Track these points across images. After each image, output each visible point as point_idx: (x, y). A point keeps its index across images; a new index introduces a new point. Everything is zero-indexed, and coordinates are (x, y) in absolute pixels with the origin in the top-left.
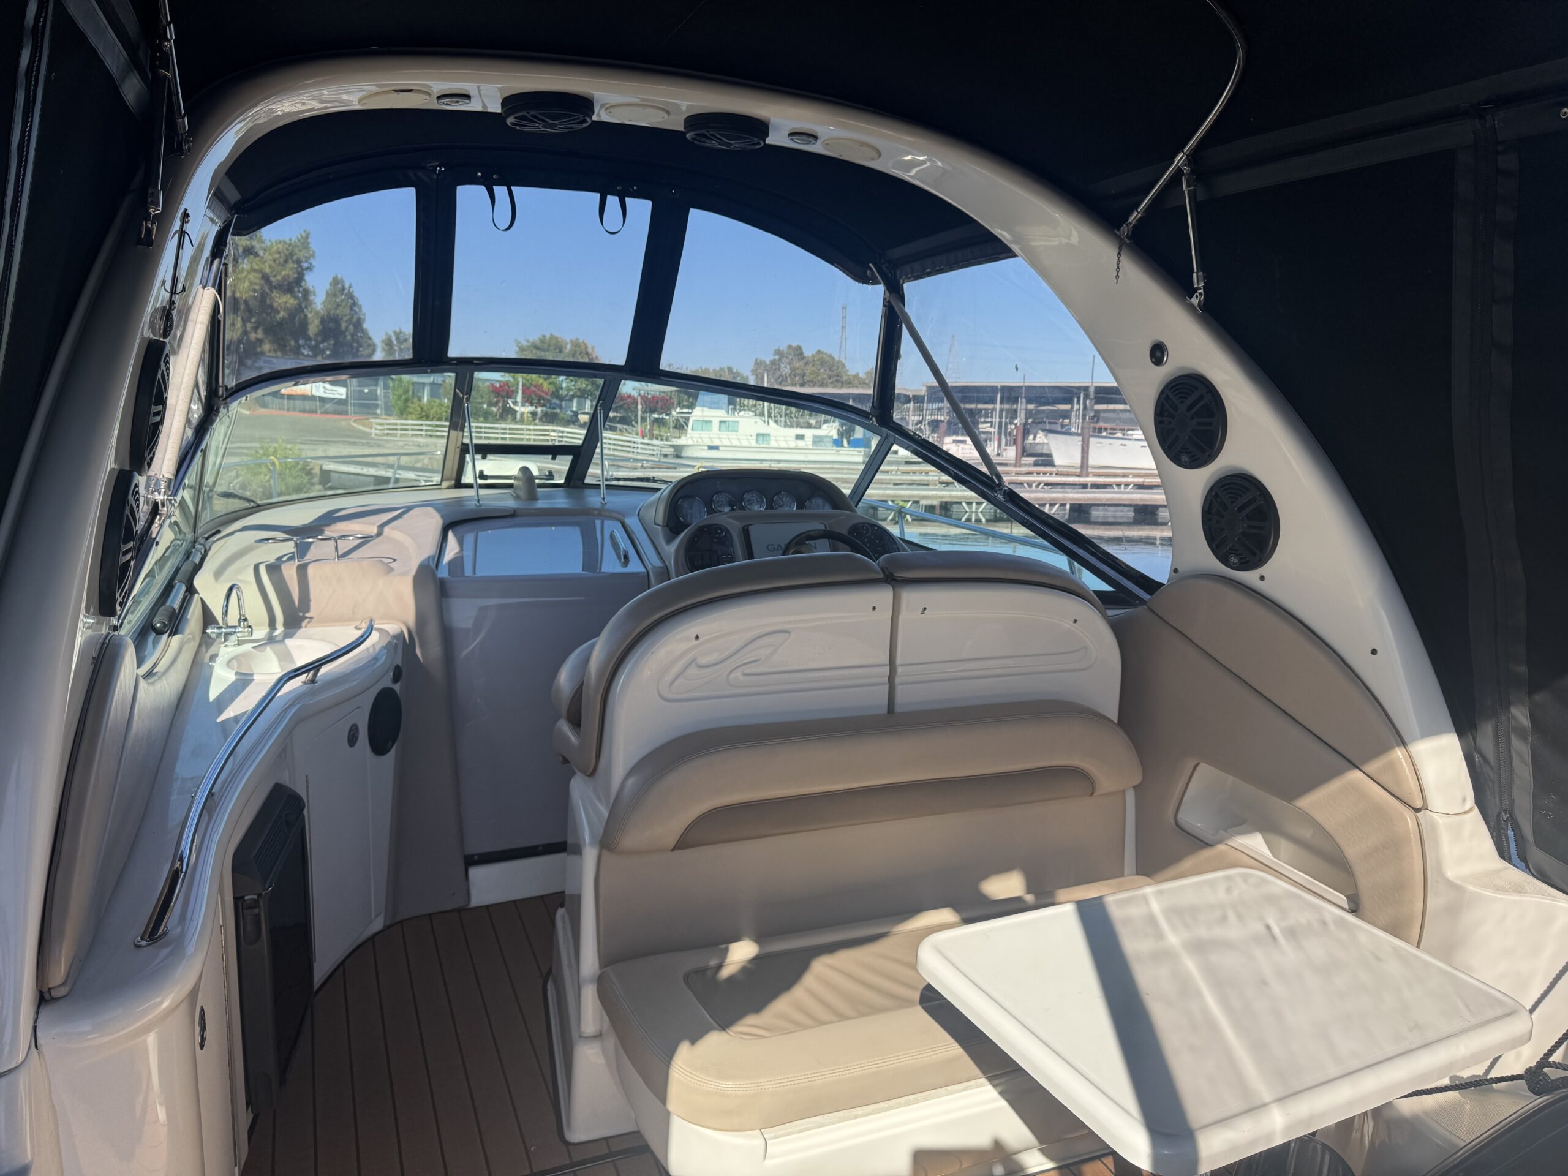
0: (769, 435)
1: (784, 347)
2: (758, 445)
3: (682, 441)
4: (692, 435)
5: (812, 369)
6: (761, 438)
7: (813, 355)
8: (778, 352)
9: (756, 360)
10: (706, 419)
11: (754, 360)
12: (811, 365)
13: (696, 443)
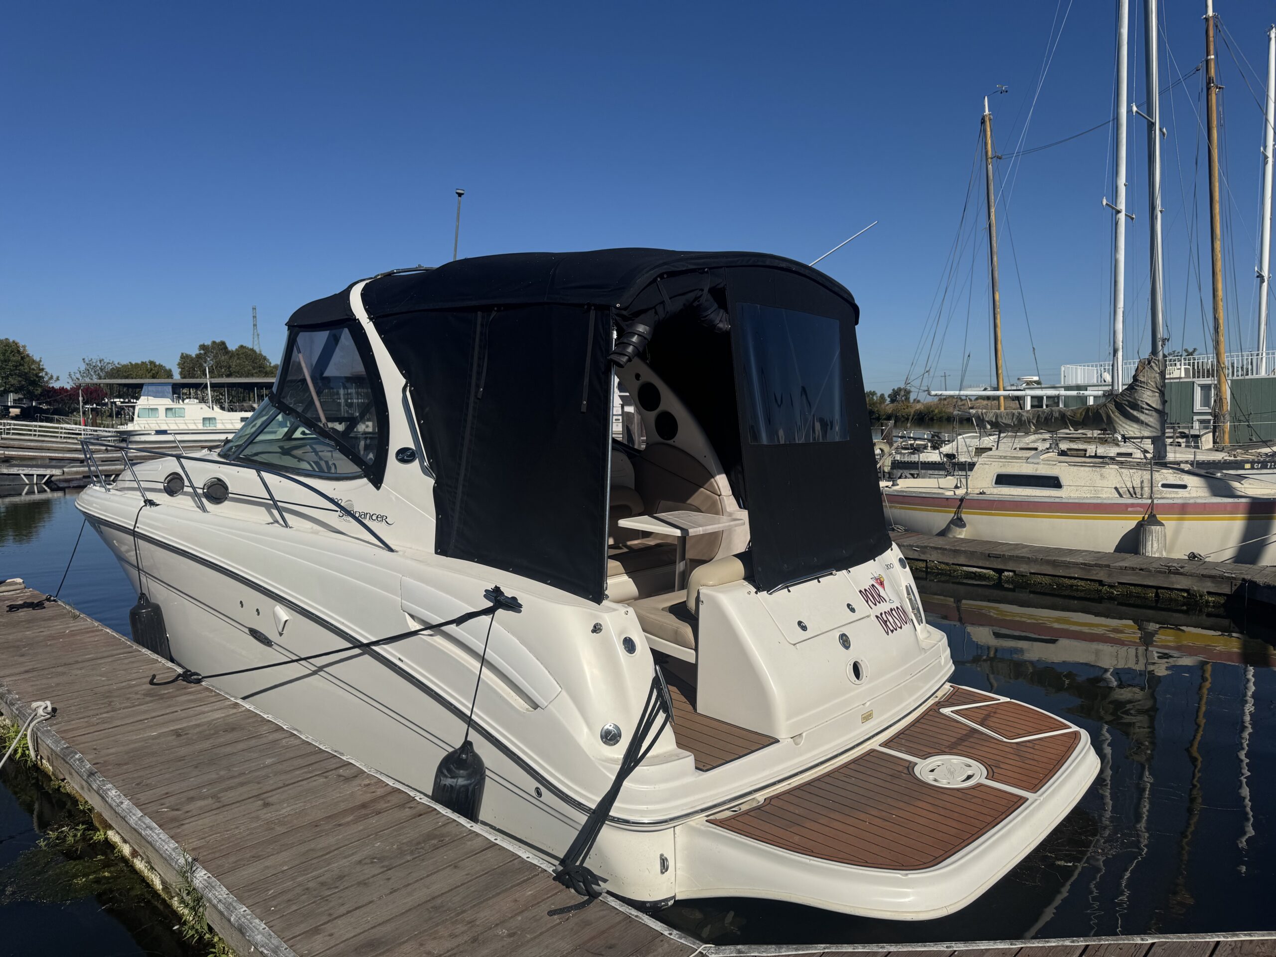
0: (215, 419)
1: (208, 343)
2: (205, 428)
3: (130, 427)
4: (139, 422)
5: (238, 361)
6: (208, 422)
7: (236, 350)
8: (203, 347)
9: (182, 354)
10: (151, 407)
11: (180, 354)
12: (236, 358)
13: (143, 429)
